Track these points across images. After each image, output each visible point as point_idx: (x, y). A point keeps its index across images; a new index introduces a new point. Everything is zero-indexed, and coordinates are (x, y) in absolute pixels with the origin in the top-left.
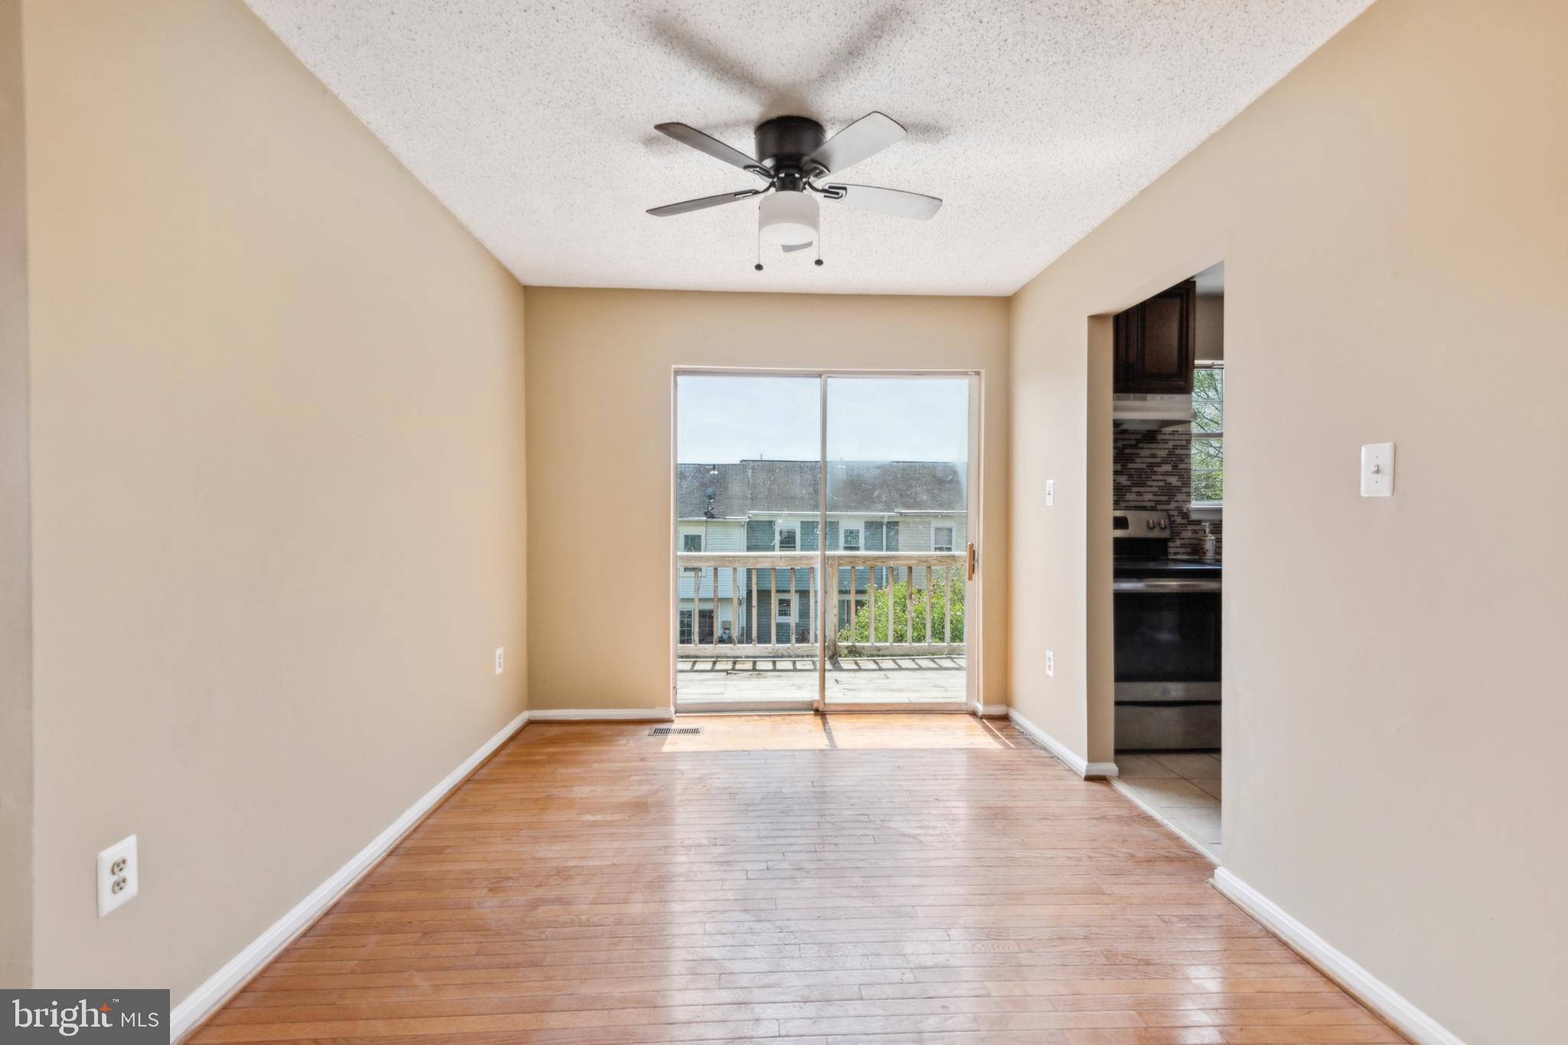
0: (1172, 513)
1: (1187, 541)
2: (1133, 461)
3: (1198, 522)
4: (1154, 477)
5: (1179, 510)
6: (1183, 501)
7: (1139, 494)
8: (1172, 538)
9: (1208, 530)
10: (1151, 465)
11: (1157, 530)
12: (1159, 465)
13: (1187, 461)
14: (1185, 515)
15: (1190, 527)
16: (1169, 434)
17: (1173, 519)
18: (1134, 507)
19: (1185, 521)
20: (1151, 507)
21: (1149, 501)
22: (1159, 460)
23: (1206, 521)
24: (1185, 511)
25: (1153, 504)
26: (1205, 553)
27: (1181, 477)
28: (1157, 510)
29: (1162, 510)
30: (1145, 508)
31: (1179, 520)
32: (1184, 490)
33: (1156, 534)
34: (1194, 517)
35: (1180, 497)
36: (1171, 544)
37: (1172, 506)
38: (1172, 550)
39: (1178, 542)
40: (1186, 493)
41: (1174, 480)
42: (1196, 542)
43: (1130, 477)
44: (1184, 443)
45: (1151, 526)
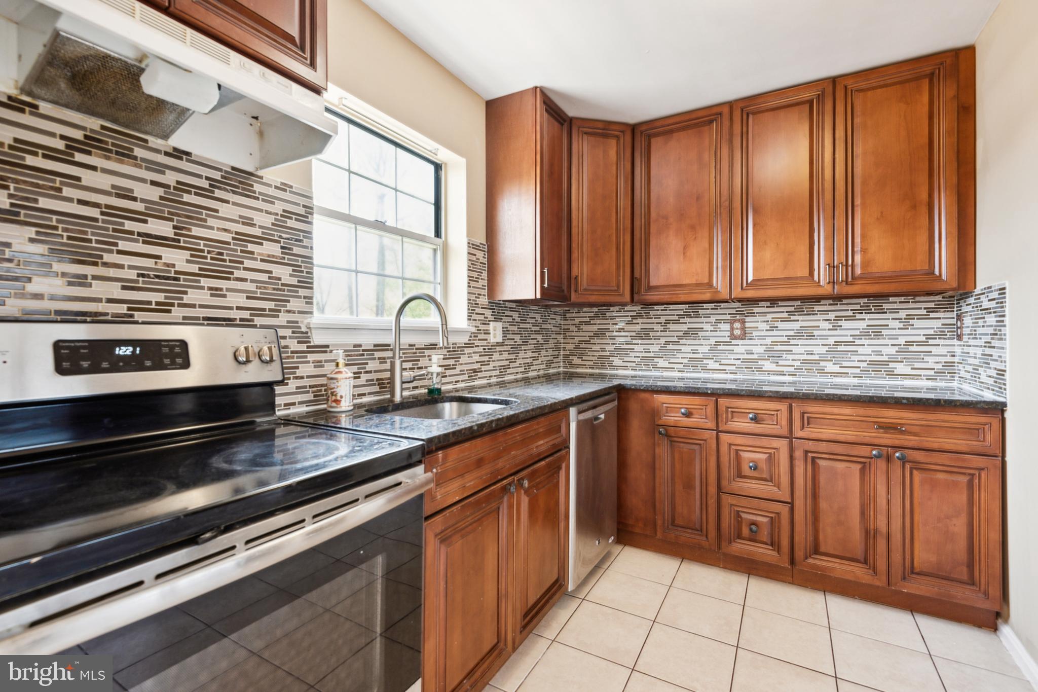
0: (281, 332)
1: (306, 382)
2: (204, 225)
3: (324, 348)
4: (248, 263)
5: (293, 325)
6: (300, 312)
7: (216, 292)
8: (284, 379)
9: (341, 362)
10: (241, 238)
11: (255, 363)
12: (258, 240)
13: (306, 242)
14: (304, 337)
15: (311, 357)
16: (276, 187)
17: (283, 343)
18: (205, 319)
19: (303, 347)
20: (242, 320)
21: (238, 308)
22: (257, 232)
23: (338, 346)
24: (304, 329)
25: (246, 314)
26: (337, 402)
27: (296, 269)
28: (255, 326)
29: (262, 327)
30: (229, 322)
31: (294, 345)
32: (302, 292)
33: (252, 374)
34: (317, 339)
35: (295, 304)
36: (278, 389)
37: (283, 319)
38: (279, 400)
39: (292, 385)
40: (305, 297)
41: (284, 273)
42: (323, 381)
43: (196, 254)
44: (302, 211)
45: (242, 358)
